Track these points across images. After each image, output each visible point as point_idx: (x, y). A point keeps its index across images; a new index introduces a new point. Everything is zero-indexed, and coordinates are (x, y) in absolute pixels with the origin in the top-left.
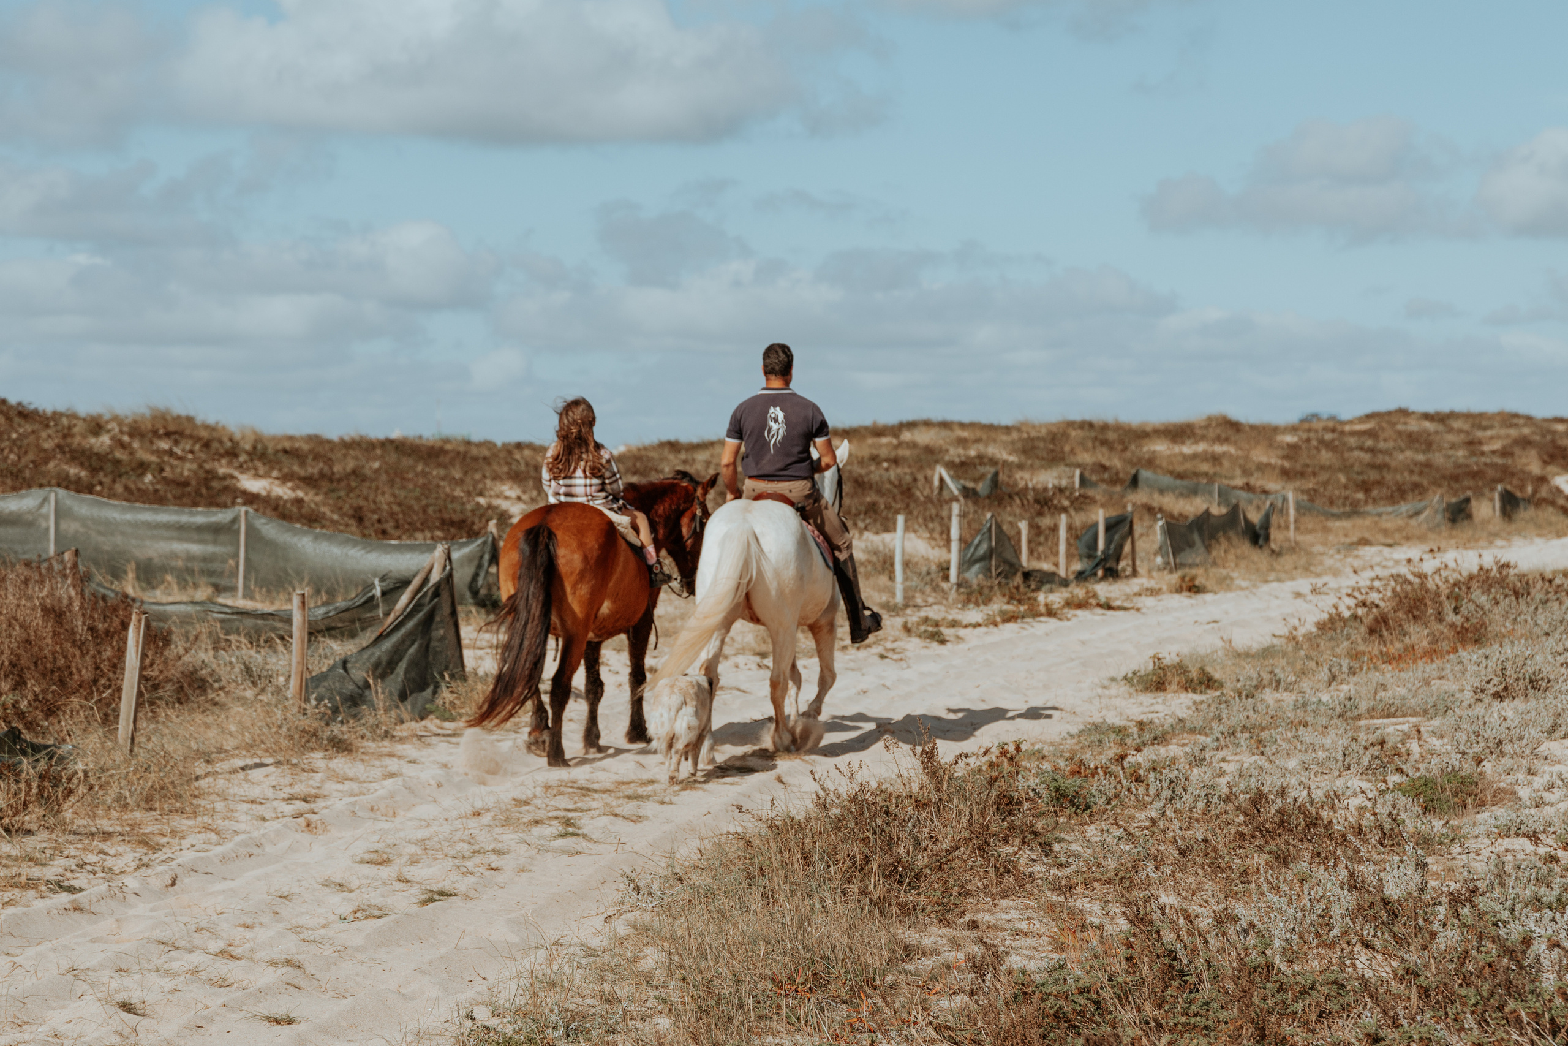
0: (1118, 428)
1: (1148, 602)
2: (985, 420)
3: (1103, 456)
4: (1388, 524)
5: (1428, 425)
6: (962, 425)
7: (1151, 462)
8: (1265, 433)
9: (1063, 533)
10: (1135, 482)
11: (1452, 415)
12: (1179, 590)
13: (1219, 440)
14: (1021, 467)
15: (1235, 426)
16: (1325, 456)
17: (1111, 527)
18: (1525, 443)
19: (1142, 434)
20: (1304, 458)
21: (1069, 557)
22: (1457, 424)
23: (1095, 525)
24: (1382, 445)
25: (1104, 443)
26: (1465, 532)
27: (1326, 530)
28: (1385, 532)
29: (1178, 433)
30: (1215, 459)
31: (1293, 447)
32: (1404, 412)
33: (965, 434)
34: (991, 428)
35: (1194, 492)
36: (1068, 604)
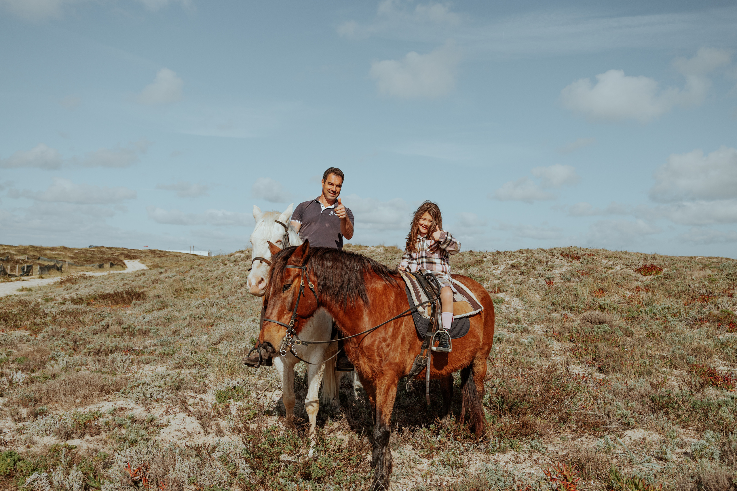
0: (39, 248)
1: (32, 280)
2: (11, 245)
3: (36, 253)
4: (88, 268)
5: (107, 249)
6: (5, 246)
7: (45, 255)
8: (71, 250)
9: (17, 268)
10: (39, 259)
11: (112, 248)
12: (39, 278)
13: (61, 251)
14: (16, 255)
15: (65, 248)
16: (82, 255)
17: (28, 267)
18: (122, 254)
19: (45, 249)
20: (77, 255)
21: (18, 272)
22: (113, 250)
23: (24, 267)
24: (95, 253)
25: (36, 251)
26: (102, 269)
27: (76, 268)
28: (87, 269)
29: (53, 249)
30: (59, 255)
31: (76, 253)
32: (103, 247)
33: (6, 247)
34: (12, 246)
35: (51, 261)
36: (16, 280)
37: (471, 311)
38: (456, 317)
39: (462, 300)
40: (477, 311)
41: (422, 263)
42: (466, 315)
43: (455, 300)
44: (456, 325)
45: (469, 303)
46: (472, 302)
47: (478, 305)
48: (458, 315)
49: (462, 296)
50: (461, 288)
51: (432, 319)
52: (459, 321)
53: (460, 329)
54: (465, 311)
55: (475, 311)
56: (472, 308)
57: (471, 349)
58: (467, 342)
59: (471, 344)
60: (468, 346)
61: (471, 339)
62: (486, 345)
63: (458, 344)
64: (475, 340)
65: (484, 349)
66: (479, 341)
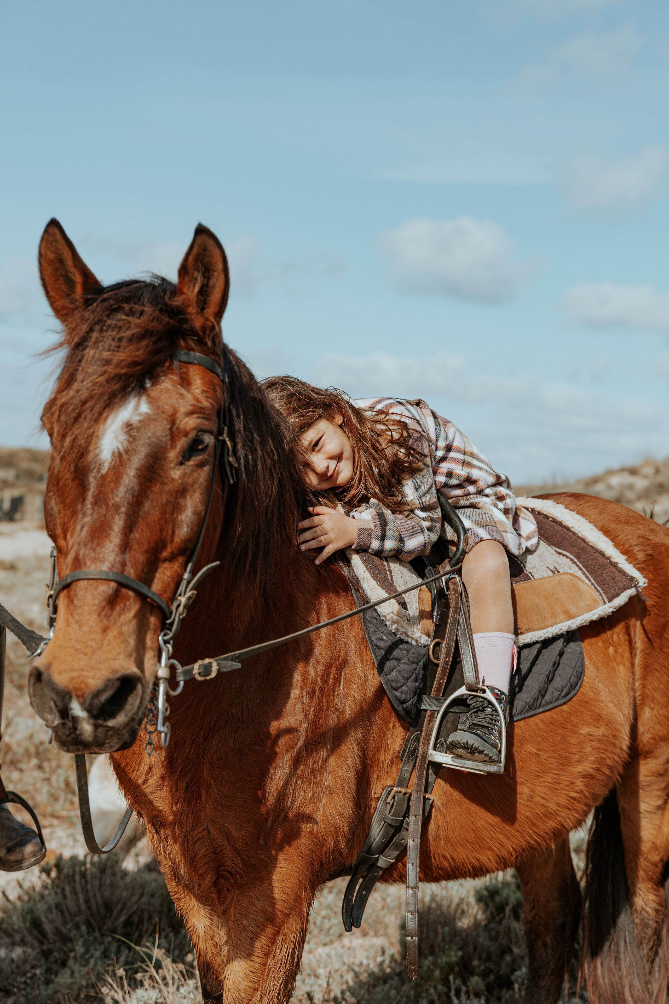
37: (590, 608)
38: (525, 638)
39: (555, 571)
40: (621, 600)
42: (574, 624)
44: (533, 664)
45: (584, 573)
46: (597, 567)
47: (621, 575)
48: (538, 629)
49: (558, 553)
50: (560, 524)
51: (437, 645)
52: (544, 651)
53: (542, 678)
54: (566, 612)
55: (610, 600)
56: (598, 591)
57: (588, 766)
58: (573, 741)
59: (588, 749)
60: (577, 757)
61: (585, 730)
62: (663, 744)
63: (539, 750)
64: (600, 732)
65: (657, 758)
66: (615, 737)
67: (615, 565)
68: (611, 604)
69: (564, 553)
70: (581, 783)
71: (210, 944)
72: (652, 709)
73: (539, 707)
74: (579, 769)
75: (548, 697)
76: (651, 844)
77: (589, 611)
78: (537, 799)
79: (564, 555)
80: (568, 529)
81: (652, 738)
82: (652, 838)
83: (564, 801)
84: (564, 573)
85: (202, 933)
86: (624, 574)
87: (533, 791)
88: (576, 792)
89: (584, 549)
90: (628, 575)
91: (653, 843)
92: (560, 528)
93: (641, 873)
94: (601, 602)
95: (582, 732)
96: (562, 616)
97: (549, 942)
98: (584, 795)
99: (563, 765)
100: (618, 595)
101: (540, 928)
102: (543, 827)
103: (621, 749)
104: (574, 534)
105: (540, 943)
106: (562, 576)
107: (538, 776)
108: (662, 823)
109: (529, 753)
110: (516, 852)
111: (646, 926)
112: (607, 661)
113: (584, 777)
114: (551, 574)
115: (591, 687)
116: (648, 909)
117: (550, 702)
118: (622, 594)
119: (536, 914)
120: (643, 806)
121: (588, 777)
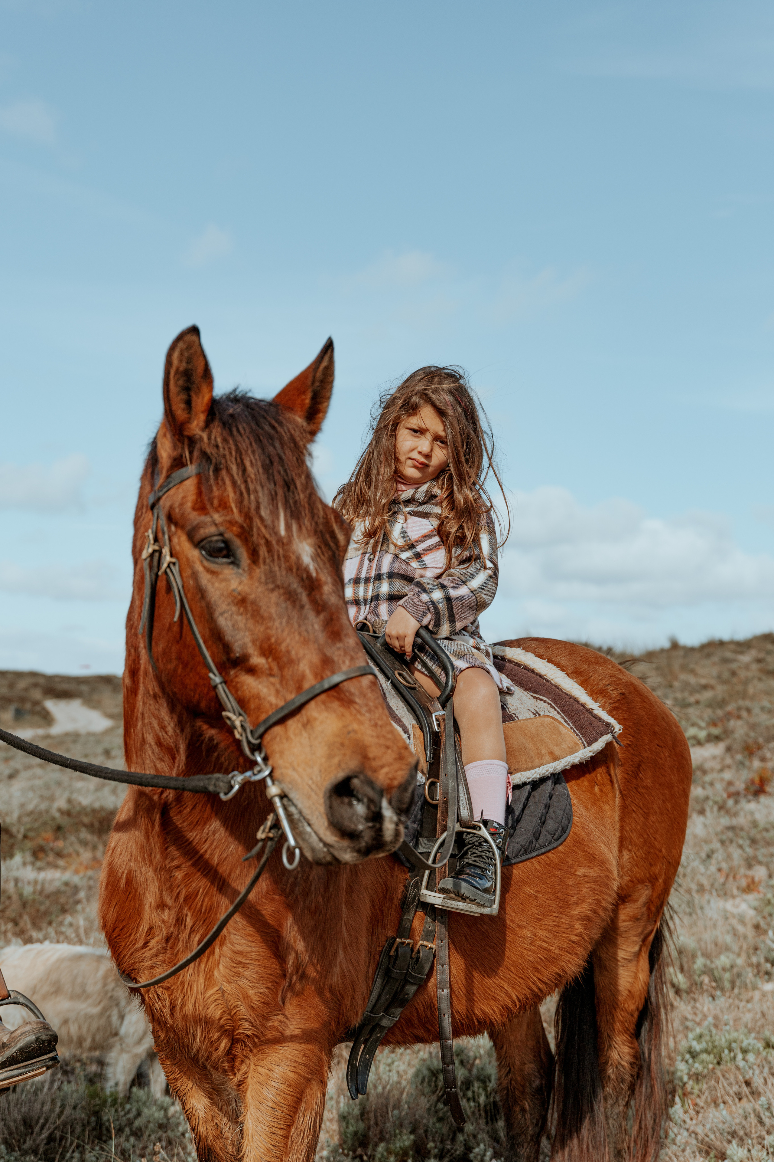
37: (572, 751)
38: (518, 778)
39: (536, 714)
40: (599, 745)
41: (376, 598)
42: (559, 766)
43: (507, 717)
44: (525, 807)
45: (562, 718)
46: (574, 713)
47: (597, 720)
48: (527, 770)
49: (534, 697)
50: (533, 671)
51: (433, 784)
52: (534, 793)
53: (536, 821)
54: (551, 753)
55: (589, 745)
56: (577, 735)
57: (584, 909)
58: (570, 882)
59: (585, 890)
60: (575, 899)
61: (581, 871)
62: (640, 886)
63: (538, 892)
64: (594, 872)
65: (635, 901)
66: (608, 877)
67: (590, 711)
68: (590, 748)
69: (541, 697)
70: (580, 926)
71: (210, 1126)
72: (630, 851)
73: (534, 851)
74: (577, 911)
75: (541, 840)
76: (627, 992)
77: (572, 753)
78: (539, 943)
79: (541, 700)
80: (541, 676)
81: (630, 881)
82: (628, 986)
83: (565, 945)
84: (545, 716)
85: (202, 1114)
86: (600, 720)
87: (535, 935)
88: (576, 935)
89: (559, 695)
90: (604, 721)
91: (630, 991)
92: (533, 675)
93: (618, 1025)
94: (581, 745)
95: (578, 873)
96: (547, 757)
97: (527, 1107)
98: (584, 939)
99: (561, 907)
100: (596, 740)
101: (517, 1092)
102: (545, 972)
103: (612, 889)
104: (548, 681)
105: (518, 1109)
106: (543, 719)
107: (538, 919)
108: (637, 970)
109: (528, 895)
110: (520, 1001)
111: (623, 1081)
112: (595, 801)
113: (583, 919)
114: (533, 716)
115: (583, 827)
116: (623, 1063)
117: (544, 846)
118: (600, 740)
119: (511, 1079)
120: (621, 954)
121: (586, 920)
